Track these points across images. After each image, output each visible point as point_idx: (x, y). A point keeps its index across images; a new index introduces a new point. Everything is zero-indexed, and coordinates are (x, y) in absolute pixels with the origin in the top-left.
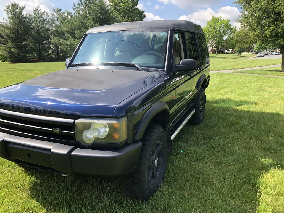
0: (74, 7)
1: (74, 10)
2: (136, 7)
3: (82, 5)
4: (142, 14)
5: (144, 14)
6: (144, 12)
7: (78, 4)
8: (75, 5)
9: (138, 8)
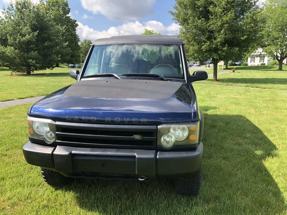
0: (3, 11)
1: (3, 14)
2: (68, 15)
3: (13, 9)
4: (74, 23)
5: (76, 23)
6: (76, 21)
7: (9, 9)
8: (5, 9)
9: (70, 17)
